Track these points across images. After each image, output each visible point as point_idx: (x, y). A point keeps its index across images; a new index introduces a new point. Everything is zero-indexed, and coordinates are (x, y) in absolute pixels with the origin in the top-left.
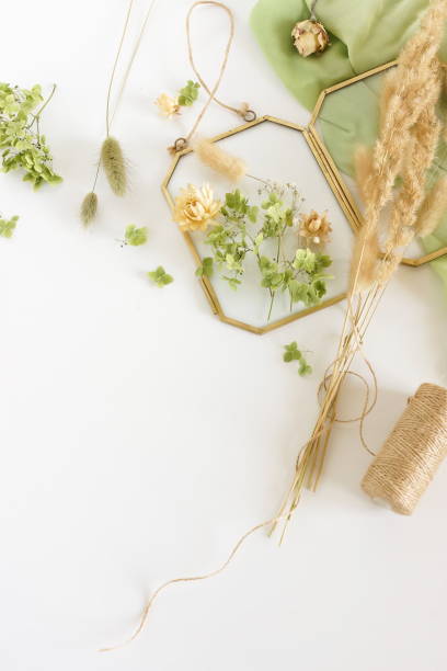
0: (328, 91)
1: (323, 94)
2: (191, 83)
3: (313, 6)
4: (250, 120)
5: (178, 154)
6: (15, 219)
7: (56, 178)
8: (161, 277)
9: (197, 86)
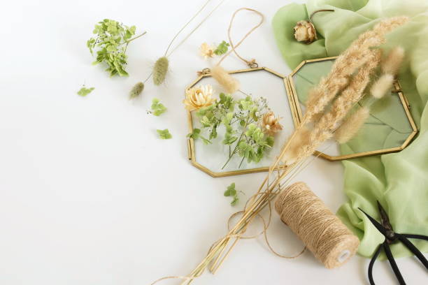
0: (308, 61)
1: (304, 62)
2: (224, 42)
3: (312, 16)
4: (253, 67)
5: (203, 75)
6: (92, 89)
7: (125, 73)
8: (165, 135)
9: (228, 45)
